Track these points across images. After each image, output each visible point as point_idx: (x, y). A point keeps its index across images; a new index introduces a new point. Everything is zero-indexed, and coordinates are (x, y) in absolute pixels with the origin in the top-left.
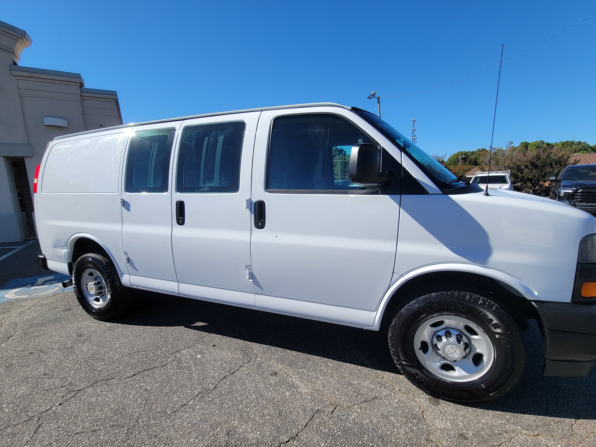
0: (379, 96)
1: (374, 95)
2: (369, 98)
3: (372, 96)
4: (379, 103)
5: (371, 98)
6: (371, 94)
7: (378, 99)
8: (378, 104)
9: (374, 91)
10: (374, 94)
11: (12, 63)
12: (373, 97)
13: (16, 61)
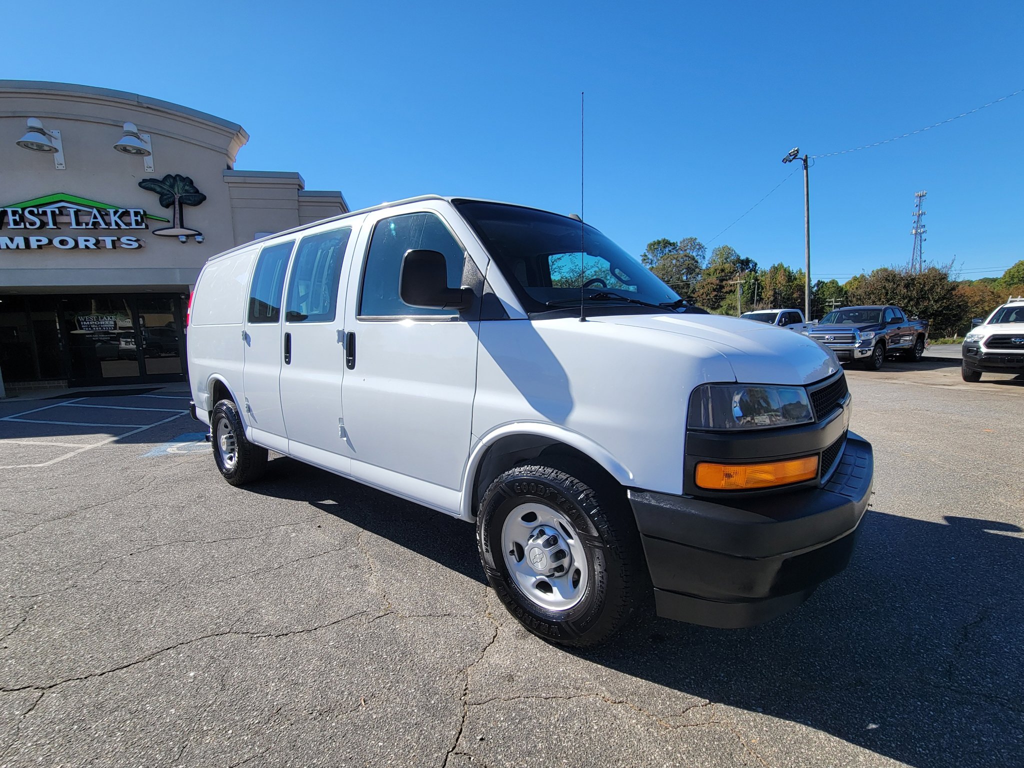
0: (806, 156)
1: (795, 155)
2: (785, 161)
3: (791, 158)
4: (806, 168)
5: (790, 161)
6: (789, 154)
7: (805, 161)
8: (805, 171)
9: (796, 148)
10: (796, 152)
11: (226, 167)
12: (793, 159)
13: (231, 164)
